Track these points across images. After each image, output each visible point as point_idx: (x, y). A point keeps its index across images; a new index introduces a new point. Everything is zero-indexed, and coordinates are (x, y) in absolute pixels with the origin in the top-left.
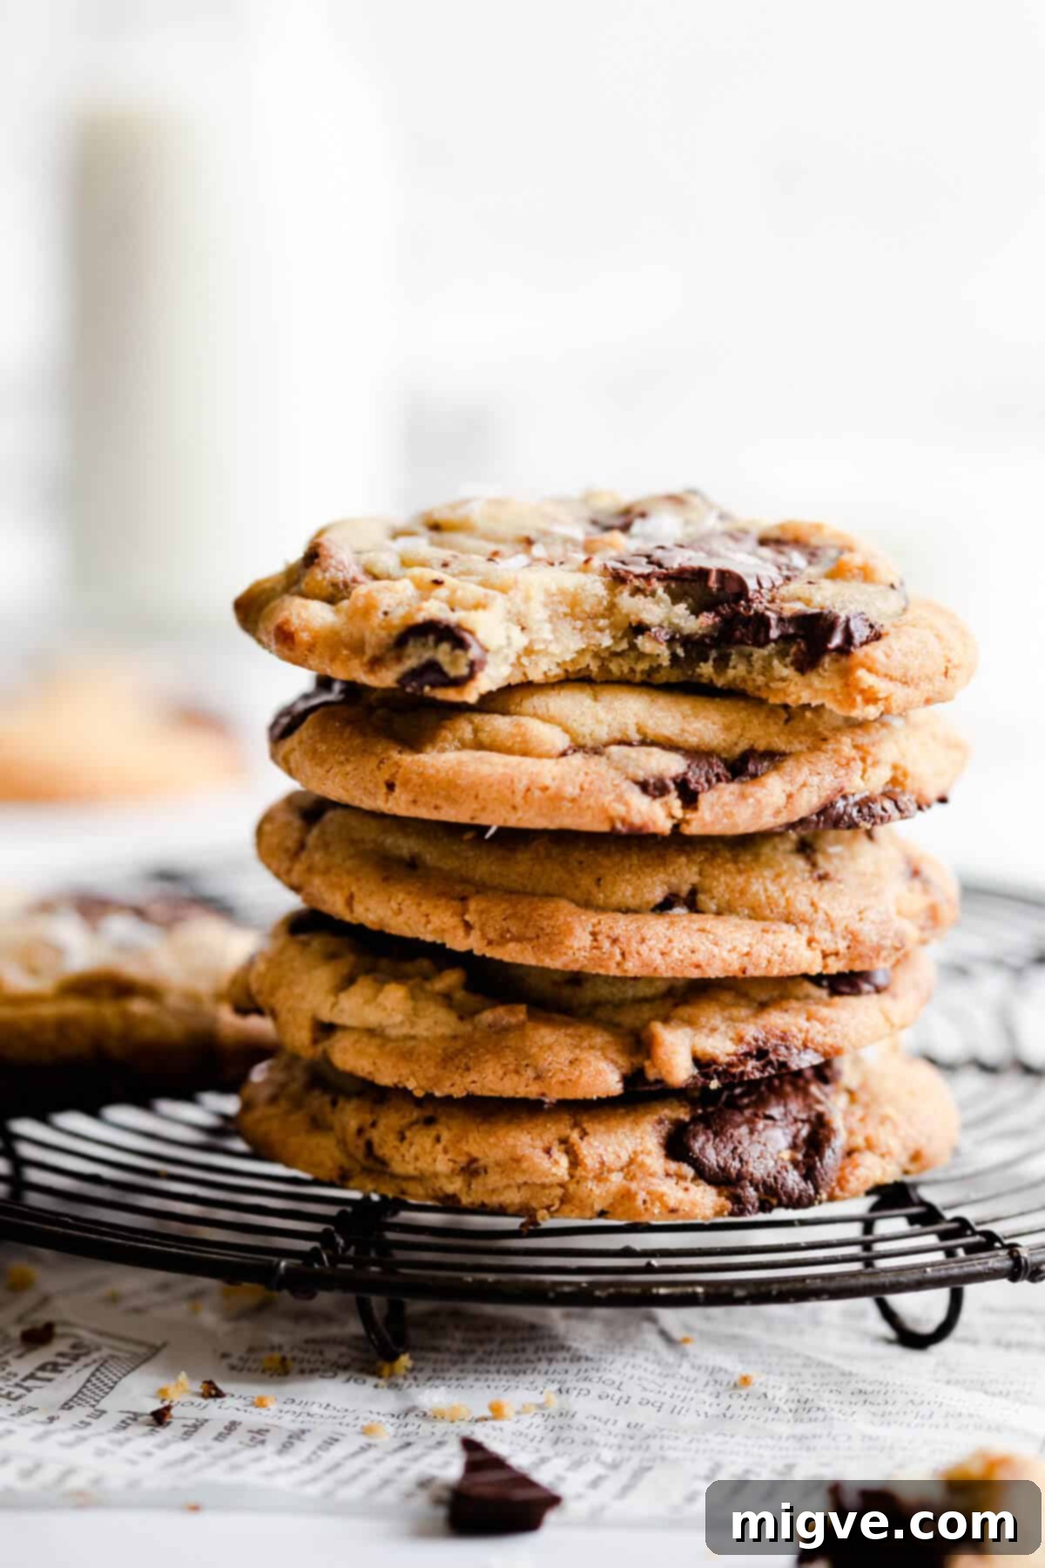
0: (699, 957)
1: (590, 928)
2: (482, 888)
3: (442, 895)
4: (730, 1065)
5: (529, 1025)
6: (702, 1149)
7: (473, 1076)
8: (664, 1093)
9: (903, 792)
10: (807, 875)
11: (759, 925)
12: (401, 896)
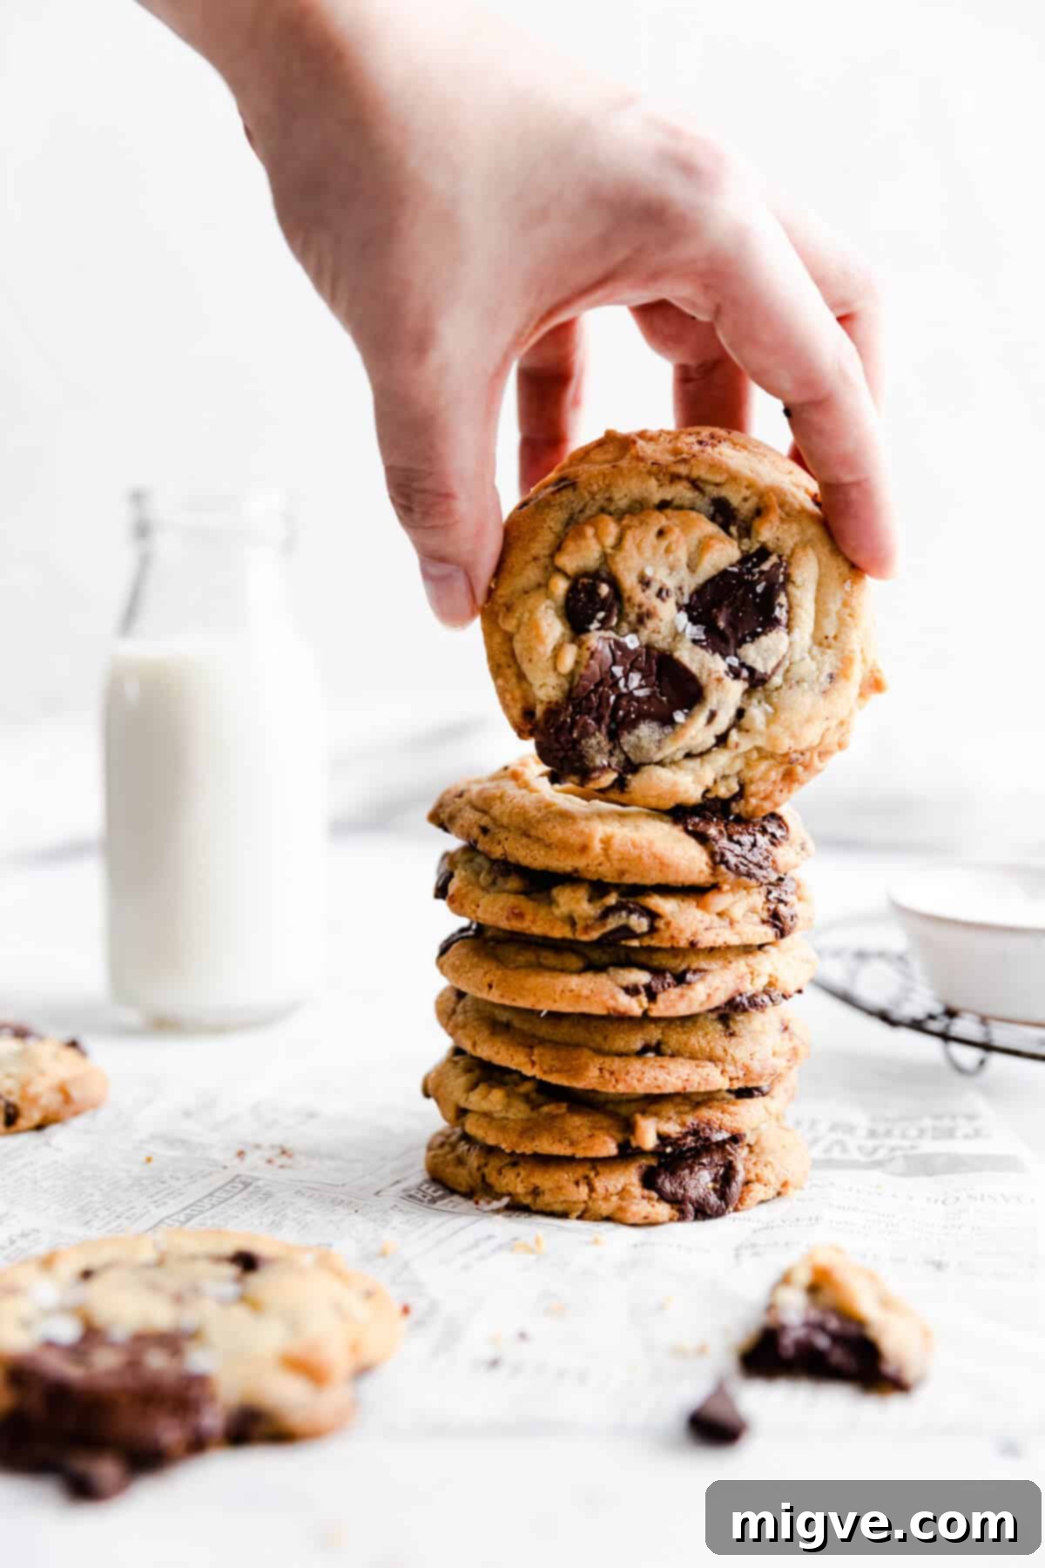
0: (660, 1082)
1: (598, 1066)
2: (542, 1042)
3: (520, 1044)
4: (678, 1139)
5: (568, 1115)
6: (663, 1183)
7: (537, 1143)
8: (640, 1152)
9: (775, 990)
10: (723, 1034)
11: (693, 1063)
12: (499, 1044)
